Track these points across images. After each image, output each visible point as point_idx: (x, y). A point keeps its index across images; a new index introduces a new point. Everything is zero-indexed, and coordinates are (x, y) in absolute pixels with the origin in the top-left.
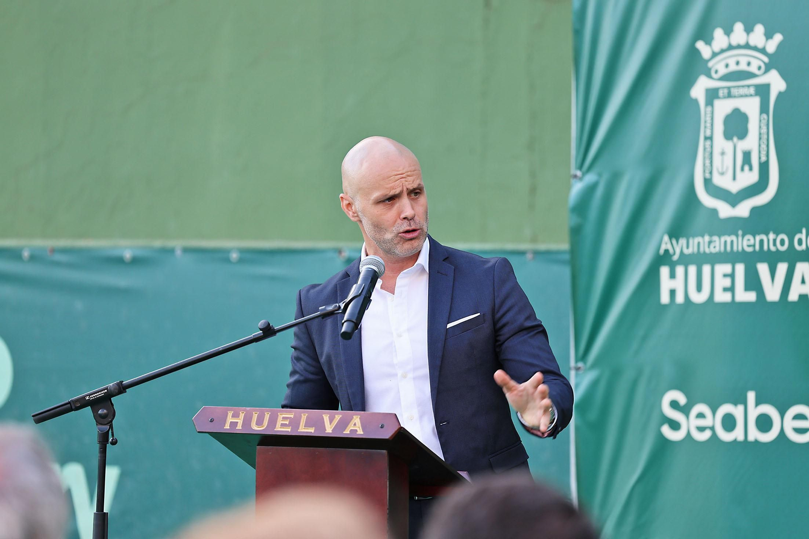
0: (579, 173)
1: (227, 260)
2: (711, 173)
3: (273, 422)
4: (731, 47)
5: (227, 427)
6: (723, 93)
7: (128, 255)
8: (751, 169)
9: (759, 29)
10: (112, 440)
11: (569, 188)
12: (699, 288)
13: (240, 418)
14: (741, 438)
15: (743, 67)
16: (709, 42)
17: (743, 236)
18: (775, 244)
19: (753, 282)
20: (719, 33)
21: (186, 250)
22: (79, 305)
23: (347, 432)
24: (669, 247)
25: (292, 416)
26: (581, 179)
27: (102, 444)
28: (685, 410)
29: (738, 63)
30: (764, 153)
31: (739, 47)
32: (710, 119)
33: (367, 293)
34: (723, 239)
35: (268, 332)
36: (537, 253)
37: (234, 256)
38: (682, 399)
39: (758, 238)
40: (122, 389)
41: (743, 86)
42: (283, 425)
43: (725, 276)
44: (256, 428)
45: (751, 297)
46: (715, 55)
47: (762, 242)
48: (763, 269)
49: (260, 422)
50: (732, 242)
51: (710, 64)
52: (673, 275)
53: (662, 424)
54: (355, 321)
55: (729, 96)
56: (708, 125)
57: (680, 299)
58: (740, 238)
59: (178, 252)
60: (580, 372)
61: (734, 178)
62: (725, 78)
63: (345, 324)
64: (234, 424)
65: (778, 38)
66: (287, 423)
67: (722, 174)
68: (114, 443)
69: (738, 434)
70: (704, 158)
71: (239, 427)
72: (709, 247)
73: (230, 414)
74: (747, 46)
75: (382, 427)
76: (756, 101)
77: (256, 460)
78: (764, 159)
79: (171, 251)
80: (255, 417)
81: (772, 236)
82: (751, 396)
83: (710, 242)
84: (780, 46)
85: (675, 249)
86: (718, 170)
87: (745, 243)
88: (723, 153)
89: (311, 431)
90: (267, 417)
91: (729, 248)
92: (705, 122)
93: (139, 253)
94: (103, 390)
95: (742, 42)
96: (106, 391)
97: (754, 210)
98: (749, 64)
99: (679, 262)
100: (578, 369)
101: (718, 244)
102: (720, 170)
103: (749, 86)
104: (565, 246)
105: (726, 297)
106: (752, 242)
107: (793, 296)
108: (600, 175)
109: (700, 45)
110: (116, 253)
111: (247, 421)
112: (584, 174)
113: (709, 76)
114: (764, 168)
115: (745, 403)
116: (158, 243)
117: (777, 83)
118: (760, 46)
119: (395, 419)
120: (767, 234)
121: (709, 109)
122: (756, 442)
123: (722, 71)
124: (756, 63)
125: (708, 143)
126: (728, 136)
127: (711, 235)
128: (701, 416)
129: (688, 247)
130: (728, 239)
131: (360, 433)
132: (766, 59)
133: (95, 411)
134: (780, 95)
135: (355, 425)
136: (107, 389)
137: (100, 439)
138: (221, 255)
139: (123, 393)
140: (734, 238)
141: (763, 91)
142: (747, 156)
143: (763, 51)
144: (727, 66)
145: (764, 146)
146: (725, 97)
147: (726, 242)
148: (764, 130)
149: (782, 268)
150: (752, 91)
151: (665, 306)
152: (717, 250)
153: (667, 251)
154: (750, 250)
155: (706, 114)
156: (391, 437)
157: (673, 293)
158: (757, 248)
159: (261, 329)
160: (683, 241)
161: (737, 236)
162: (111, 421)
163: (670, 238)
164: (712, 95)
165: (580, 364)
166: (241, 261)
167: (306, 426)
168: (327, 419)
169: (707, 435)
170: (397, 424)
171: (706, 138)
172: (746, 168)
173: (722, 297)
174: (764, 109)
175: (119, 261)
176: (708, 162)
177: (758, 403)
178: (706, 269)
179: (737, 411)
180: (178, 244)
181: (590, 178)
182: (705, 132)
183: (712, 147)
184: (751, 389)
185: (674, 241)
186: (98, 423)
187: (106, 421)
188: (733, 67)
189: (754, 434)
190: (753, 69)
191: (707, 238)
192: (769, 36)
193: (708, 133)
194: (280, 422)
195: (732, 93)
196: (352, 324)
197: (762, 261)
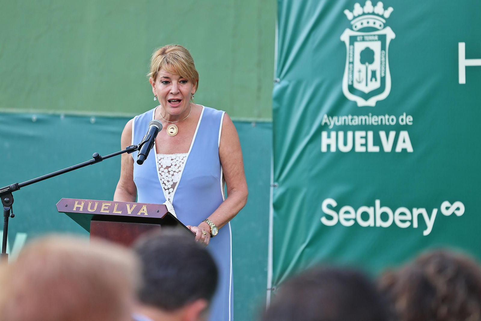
0: (278, 80)
1: (89, 122)
2: (352, 82)
3: (99, 207)
4: (364, 14)
5: (75, 209)
6: (360, 39)
7: (34, 118)
8: (376, 80)
9: (380, 5)
10: (12, 215)
11: (272, 87)
12: (345, 144)
13: (82, 205)
14: (372, 225)
15: (371, 25)
16: (351, 10)
17: (372, 116)
18: (388, 121)
19: (377, 142)
20: (357, 6)
21: (67, 116)
22: (7, 144)
23: (139, 214)
24: (327, 121)
25: (110, 205)
26: (279, 83)
27: (6, 217)
28: (337, 209)
29: (368, 23)
30: (383, 72)
31: (369, 14)
32: (352, 52)
33: (152, 140)
34: (360, 118)
35: (98, 159)
36: (257, 123)
37: (93, 120)
38: (334, 204)
39: (380, 118)
40: (17, 187)
41: (371, 35)
42: (104, 209)
43: (362, 137)
44: (90, 210)
45: (377, 149)
46: (355, 18)
47: (382, 120)
48: (382, 134)
49: (92, 208)
50: (366, 119)
51: (352, 23)
52: (329, 137)
53: (322, 217)
54: (145, 155)
55: (363, 40)
56: (351, 56)
57: (333, 149)
58: (370, 118)
59: (62, 117)
60: (276, 188)
61: (367, 85)
62: (361, 30)
63: (139, 156)
64: (78, 208)
65: (391, 10)
66: (107, 208)
67: (359, 82)
68: (13, 216)
69: (370, 223)
70: (349, 73)
71: (81, 210)
72: (351, 122)
73: (76, 203)
74: (373, 14)
75: (158, 212)
76: (379, 44)
77: (90, 228)
78: (383, 75)
79: (58, 116)
80: (90, 204)
81: (387, 117)
82: (378, 202)
83: (352, 120)
84: (392, 14)
85: (331, 122)
86: (357, 80)
87: (373, 120)
88: (360, 71)
89: (120, 213)
90: (96, 205)
91: (364, 123)
92: (350, 54)
93: (41, 117)
94: (7, 188)
95: (371, 11)
96: (9, 188)
97: (378, 103)
98: (374, 23)
99: (333, 129)
100: (274, 186)
101: (357, 121)
102: (358, 80)
103: (374, 35)
104: (270, 119)
105: (363, 149)
106: (377, 120)
107: (398, 149)
108: (290, 81)
109: (347, 12)
110: (28, 116)
111: (85, 207)
112: (281, 80)
113: (351, 29)
114: (383, 80)
115: (374, 206)
116: (51, 112)
117: (390, 34)
118: (381, 13)
119: (165, 208)
120: (384, 115)
121: (352, 47)
122: (381, 227)
123: (359, 27)
124: (378, 23)
125: (351, 65)
126: (363, 62)
127: (353, 115)
128: (347, 212)
129: (338, 121)
130: (364, 118)
131: (146, 215)
132: (384, 21)
133: (3, 199)
134: (392, 41)
135: (143, 210)
136: (9, 187)
137: (5, 214)
138: (85, 119)
139: (18, 190)
140: (367, 117)
141: (382, 38)
142: (374, 73)
143: (382, 16)
144: (362, 24)
145: (383, 68)
146: (361, 41)
147: (362, 120)
148: (383, 59)
149: (392, 134)
150: (376, 38)
151: (324, 153)
152: (357, 123)
153: (326, 123)
154: (375, 124)
155: (350, 49)
156: (162, 217)
157: (329, 146)
158: (380, 123)
159: (94, 158)
160: (335, 118)
161: (369, 116)
162: (12, 205)
163: (328, 116)
164: (353, 39)
165: (276, 184)
166: (96, 123)
167: (117, 210)
168: (128, 207)
169: (351, 223)
170: (166, 210)
171: (350, 63)
172: (374, 79)
173: (359, 149)
174: (383, 48)
175: (29, 121)
176: (351, 76)
177: (381, 206)
178: (350, 134)
179: (370, 211)
180: (62, 113)
181: (284, 83)
182: (349, 59)
183: (353, 67)
184: (378, 199)
185: (330, 118)
186: (4, 205)
187: (8, 204)
188: (365, 25)
189: (380, 223)
190: (377, 26)
191: (350, 117)
192: (385, 8)
193: (351, 60)
194: (103, 207)
195: (365, 39)
196: (143, 156)
197: (382, 130)
